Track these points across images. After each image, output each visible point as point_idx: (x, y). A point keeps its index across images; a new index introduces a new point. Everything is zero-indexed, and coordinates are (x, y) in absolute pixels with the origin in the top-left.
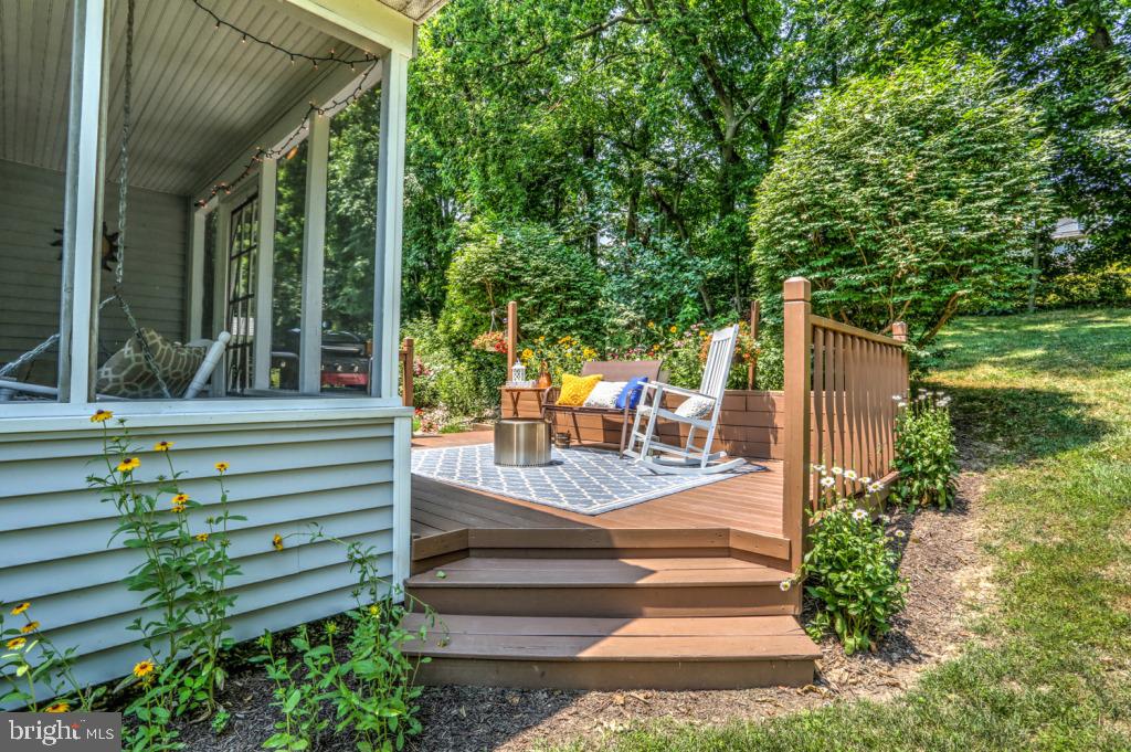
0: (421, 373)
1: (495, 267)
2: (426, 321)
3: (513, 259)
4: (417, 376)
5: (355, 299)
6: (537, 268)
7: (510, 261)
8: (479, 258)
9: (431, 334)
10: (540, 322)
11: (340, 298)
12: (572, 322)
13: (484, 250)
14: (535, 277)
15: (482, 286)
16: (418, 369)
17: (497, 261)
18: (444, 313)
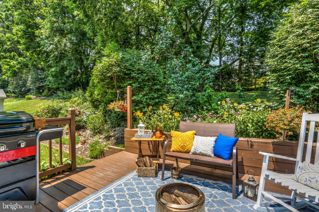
0: (79, 114)
1: (119, 69)
2: (80, 91)
3: (127, 65)
4: (78, 116)
5: (52, 82)
6: (139, 70)
7: (125, 66)
8: (110, 64)
9: (83, 96)
10: (141, 96)
11: (47, 81)
12: (156, 96)
13: (113, 60)
14: (138, 74)
15: (111, 78)
16: (78, 113)
17: (119, 66)
18: (88, 89)
